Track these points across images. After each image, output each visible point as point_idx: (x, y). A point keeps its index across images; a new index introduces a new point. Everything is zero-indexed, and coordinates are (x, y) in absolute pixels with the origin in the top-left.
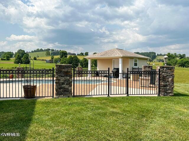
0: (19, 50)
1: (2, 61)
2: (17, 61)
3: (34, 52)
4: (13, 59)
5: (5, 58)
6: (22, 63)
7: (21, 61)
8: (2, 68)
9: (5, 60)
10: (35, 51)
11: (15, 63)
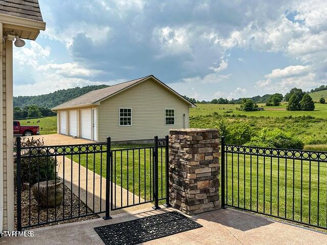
0: (293, 90)
1: (267, 107)
2: (292, 106)
3: (315, 91)
4: (284, 104)
5: (272, 103)
6: (300, 110)
7: (299, 106)
8: (269, 117)
9: (272, 105)
10: (317, 90)
11: (288, 109)
